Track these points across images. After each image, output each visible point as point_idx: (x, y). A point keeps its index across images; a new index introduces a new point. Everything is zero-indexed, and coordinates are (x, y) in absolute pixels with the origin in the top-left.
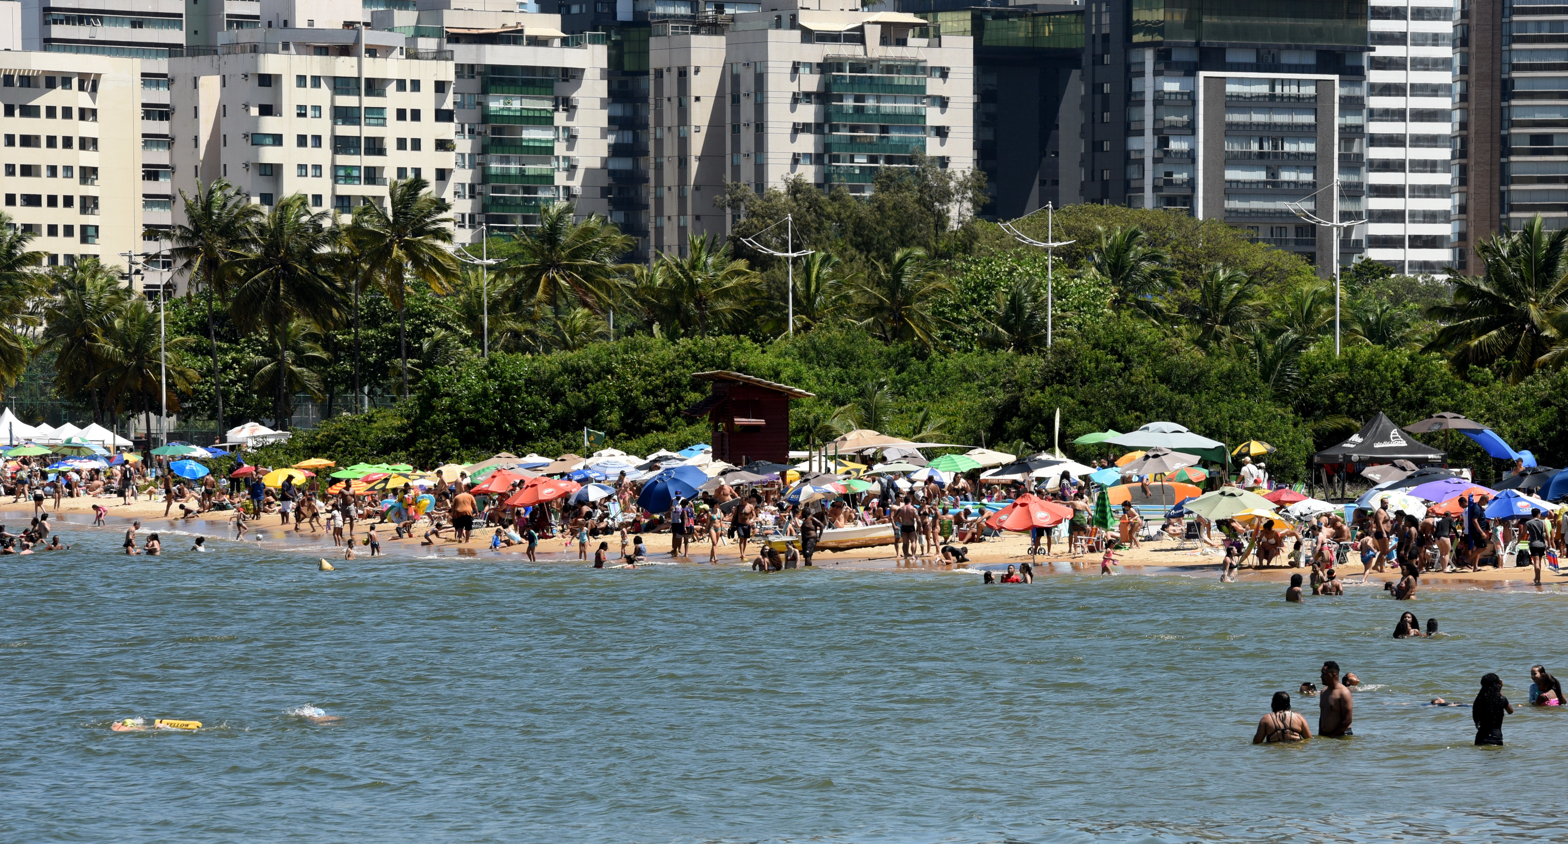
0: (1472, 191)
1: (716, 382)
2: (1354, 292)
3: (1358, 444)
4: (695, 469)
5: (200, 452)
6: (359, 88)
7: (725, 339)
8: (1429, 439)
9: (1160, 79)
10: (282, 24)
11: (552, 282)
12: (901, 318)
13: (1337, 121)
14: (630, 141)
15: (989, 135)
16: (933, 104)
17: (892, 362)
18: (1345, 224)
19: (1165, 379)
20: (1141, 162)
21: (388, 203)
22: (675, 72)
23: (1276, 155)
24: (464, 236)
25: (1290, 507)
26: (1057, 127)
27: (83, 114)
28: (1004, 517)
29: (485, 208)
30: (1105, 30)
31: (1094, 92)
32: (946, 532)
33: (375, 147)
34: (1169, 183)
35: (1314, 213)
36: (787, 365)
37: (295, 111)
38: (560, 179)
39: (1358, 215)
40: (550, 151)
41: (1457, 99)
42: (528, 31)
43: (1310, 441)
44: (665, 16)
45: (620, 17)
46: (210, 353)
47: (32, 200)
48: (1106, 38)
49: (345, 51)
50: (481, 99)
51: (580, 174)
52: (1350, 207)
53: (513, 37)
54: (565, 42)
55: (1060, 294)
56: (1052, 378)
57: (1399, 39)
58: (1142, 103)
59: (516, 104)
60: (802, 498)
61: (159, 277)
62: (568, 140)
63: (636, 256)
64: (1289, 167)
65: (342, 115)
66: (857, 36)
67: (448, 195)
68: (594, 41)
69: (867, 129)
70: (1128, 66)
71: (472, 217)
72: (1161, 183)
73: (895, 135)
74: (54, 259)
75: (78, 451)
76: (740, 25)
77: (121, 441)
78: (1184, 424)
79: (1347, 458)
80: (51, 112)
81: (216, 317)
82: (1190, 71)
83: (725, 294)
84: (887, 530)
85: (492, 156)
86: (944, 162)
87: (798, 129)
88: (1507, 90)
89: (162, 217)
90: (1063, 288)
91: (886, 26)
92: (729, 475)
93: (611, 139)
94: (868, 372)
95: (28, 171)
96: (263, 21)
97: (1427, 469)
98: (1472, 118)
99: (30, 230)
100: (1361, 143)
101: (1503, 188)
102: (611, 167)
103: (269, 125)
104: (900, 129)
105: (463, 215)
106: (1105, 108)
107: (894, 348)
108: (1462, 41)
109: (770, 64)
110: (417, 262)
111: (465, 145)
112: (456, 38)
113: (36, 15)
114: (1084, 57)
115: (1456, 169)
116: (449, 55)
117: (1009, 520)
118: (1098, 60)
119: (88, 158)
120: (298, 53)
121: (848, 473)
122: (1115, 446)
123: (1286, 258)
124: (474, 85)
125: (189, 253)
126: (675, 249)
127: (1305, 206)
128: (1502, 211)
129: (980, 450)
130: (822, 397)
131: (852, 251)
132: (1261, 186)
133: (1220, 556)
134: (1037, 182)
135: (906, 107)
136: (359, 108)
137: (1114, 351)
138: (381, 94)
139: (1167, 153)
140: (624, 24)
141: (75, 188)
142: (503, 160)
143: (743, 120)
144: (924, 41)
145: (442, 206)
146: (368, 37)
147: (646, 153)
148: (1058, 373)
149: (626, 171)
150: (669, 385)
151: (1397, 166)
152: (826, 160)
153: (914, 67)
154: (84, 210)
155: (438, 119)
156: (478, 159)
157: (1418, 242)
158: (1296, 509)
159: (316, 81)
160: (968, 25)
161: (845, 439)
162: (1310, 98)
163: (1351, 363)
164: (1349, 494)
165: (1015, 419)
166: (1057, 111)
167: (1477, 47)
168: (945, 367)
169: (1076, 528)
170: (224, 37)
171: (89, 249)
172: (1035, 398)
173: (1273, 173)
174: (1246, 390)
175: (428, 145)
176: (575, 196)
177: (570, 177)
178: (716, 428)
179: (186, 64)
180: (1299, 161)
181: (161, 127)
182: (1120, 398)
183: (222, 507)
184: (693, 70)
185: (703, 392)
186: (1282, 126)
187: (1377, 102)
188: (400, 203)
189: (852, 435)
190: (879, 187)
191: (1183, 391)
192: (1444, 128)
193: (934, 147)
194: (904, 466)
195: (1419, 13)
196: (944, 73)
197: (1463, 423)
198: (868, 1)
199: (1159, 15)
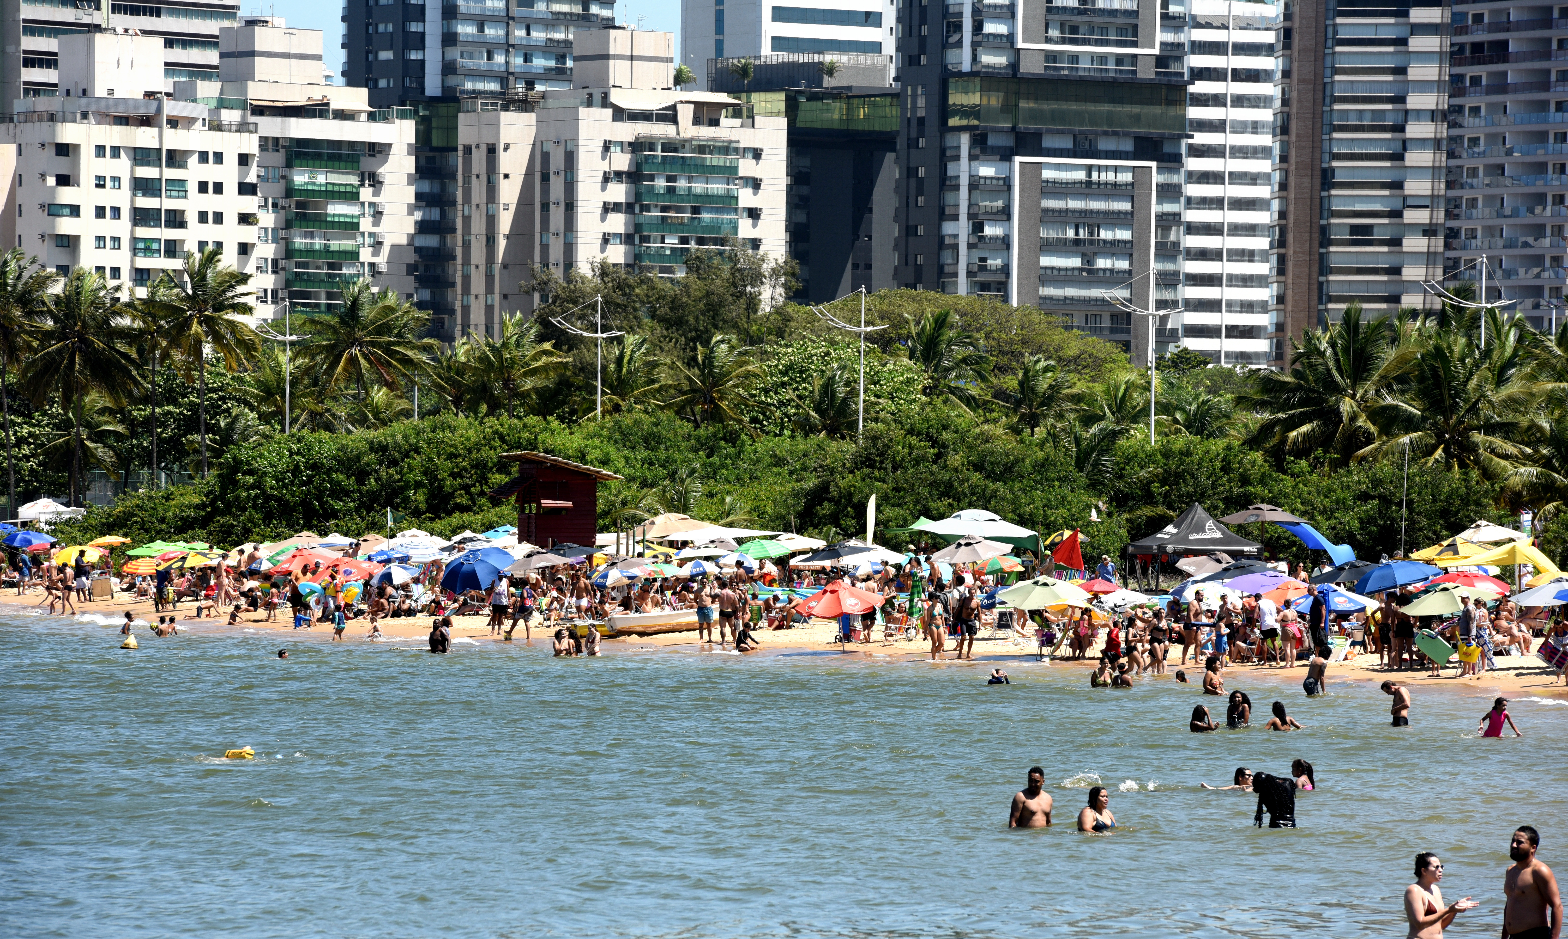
0: (1290, 281)
1: (522, 463)
3: (1172, 535)
4: (501, 551)
6: (160, 160)
7: (532, 419)
8: (1243, 531)
9: (975, 163)
10: (80, 92)
11: (353, 360)
12: (712, 401)
13: (1155, 208)
14: (438, 218)
15: (802, 218)
16: (746, 185)
17: (702, 445)
18: (1162, 313)
19: (978, 467)
20: (955, 247)
21: (186, 278)
22: (484, 149)
23: (1092, 242)
24: (266, 312)
25: (1103, 597)
26: (871, 210)
28: (813, 604)
29: (288, 284)
30: (921, 113)
31: (908, 177)
33: (176, 220)
34: (983, 269)
35: (1130, 301)
36: (595, 447)
37: (93, 182)
38: (366, 255)
39: (1174, 304)
40: (355, 226)
41: (1276, 188)
42: (335, 105)
43: (1123, 532)
44: (474, 91)
45: (429, 92)
48: (921, 121)
49: (146, 121)
50: (286, 172)
51: (385, 251)
52: (1167, 295)
53: (319, 110)
54: (372, 117)
55: (872, 380)
56: (863, 463)
57: (1219, 126)
58: (957, 188)
59: (321, 179)
60: (609, 582)
62: (374, 216)
64: (1105, 255)
65: (142, 186)
66: (669, 115)
67: (250, 268)
68: (402, 115)
69: (679, 210)
70: (943, 150)
71: (274, 293)
72: (976, 269)
73: (706, 216)
76: (550, 103)
78: (996, 512)
79: (1162, 549)
82: (1006, 156)
83: (533, 373)
85: (296, 231)
86: (755, 244)
87: (608, 209)
88: (1327, 179)
90: (876, 373)
91: (699, 106)
92: (534, 558)
93: (418, 215)
94: (677, 455)
96: (62, 89)
97: (1244, 561)
98: (1292, 207)
100: (1178, 231)
101: (1322, 279)
102: (417, 244)
103: (66, 195)
104: (712, 210)
105: (265, 291)
106: (920, 193)
107: (704, 430)
108: (1283, 129)
109: (580, 142)
110: (218, 339)
111: (268, 219)
112: (260, 111)
114: (898, 141)
115: (1274, 259)
116: (252, 128)
117: (818, 607)
118: (913, 144)
120: (97, 123)
121: (655, 557)
122: (927, 533)
123: (1101, 346)
124: (278, 158)
126: (482, 328)
127: (1122, 293)
128: (1320, 302)
129: (790, 535)
130: (630, 479)
131: (664, 332)
132: (1076, 273)
133: (1032, 646)
134: (849, 265)
135: (718, 188)
136: (160, 180)
137: (929, 437)
138: (183, 165)
139: (982, 238)
140: (433, 99)
142: (306, 235)
143: (552, 199)
144: (737, 122)
145: (243, 279)
146: (170, 108)
147: (453, 230)
148: (868, 458)
149: (433, 249)
150: (476, 466)
151: (1214, 255)
152: (637, 241)
153: (727, 148)
155: (241, 192)
156: (282, 233)
157: (1234, 332)
158: (1108, 600)
159: (116, 152)
160: (782, 106)
161: (653, 523)
162: (1127, 185)
163: (1167, 454)
164: (1163, 585)
165: (826, 504)
166: (871, 194)
167: (1298, 135)
168: (755, 452)
170: (20, 104)
172: (845, 481)
173: (1088, 260)
174: (1059, 479)
175: (231, 218)
176: (380, 273)
177: (376, 254)
178: (523, 510)
180: (1115, 248)
182: (934, 485)
184: (502, 147)
185: (508, 474)
186: (1098, 212)
187: (1194, 190)
188: (199, 279)
189: (659, 520)
190: (690, 269)
191: (996, 479)
192: (1262, 217)
193: (745, 229)
194: (712, 551)
195: (1239, 101)
196: (757, 154)
197: (1281, 515)
198: (679, 79)
199: (975, 99)
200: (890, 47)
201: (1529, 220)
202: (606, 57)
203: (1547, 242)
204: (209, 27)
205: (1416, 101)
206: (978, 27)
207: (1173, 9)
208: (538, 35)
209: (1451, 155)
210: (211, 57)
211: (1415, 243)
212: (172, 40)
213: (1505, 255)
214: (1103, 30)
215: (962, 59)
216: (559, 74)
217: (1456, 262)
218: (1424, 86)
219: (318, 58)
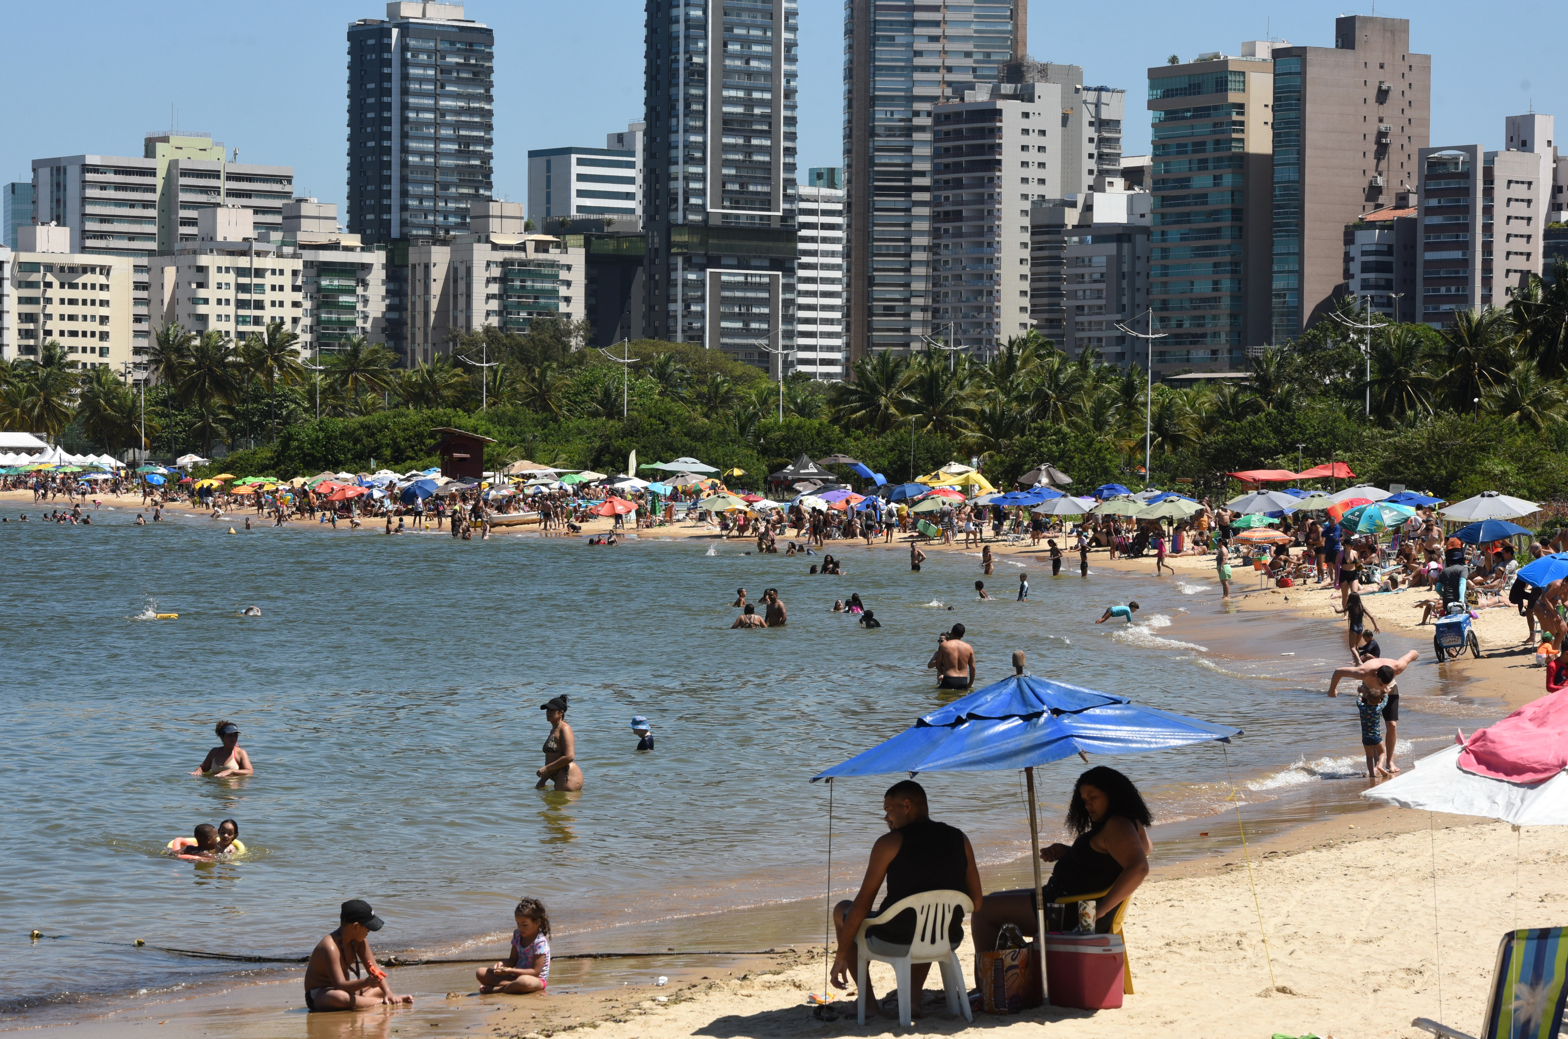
0: (852, 335)
1: (443, 434)
2: (789, 388)
3: (791, 471)
4: (432, 481)
5: (163, 470)
6: (251, 274)
7: (449, 411)
8: (829, 469)
9: (685, 272)
10: (209, 239)
11: (356, 379)
12: (545, 400)
13: (781, 297)
14: (398, 303)
15: (593, 301)
16: (563, 285)
17: (540, 424)
18: (785, 352)
19: (687, 434)
20: (675, 317)
21: (265, 336)
22: (422, 266)
23: (748, 315)
24: (306, 354)
25: (754, 504)
26: (630, 298)
27: (103, 287)
28: (600, 509)
29: (318, 339)
30: (656, 246)
31: (650, 279)
32: (568, 517)
33: (259, 305)
34: (691, 328)
35: (769, 346)
36: (482, 425)
37: (216, 286)
38: (359, 323)
39: (792, 347)
40: (354, 308)
41: (845, 286)
42: (343, 243)
43: (766, 469)
44: (417, 235)
45: (393, 236)
46: (168, 416)
47: (73, 334)
48: (657, 250)
49: (244, 253)
50: (317, 280)
51: (370, 321)
52: (788, 343)
53: (334, 246)
54: (363, 249)
55: (631, 388)
56: (627, 433)
57: (814, 253)
58: (676, 285)
59: (336, 283)
60: (491, 498)
61: (141, 375)
62: (364, 302)
63: (401, 364)
64: (755, 321)
65: (241, 288)
66: (522, 247)
67: (298, 331)
68: (379, 248)
69: (527, 298)
70: (668, 265)
71: (311, 343)
72: (686, 329)
73: (542, 301)
74: (84, 365)
75: (97, 469)
76: (458, 241)
77: (120, 464)
78: (697, 459)
79: (786, 478)
80: (85, 286)
81: (172, 397)
82: (702, 269)
83: (449, 386)
84: (534, 515)
85: (322, 310)
86: (568, 315)
87: (489, 297)
88: (871, 282)
89: (143, 343)
90: (633, 385)
91: (537, 242)
92: (450, 485)
93: (387, 301)
94: (526, 429)
95: (72, 318)
96: (200, 237)
97: (829, 485)
98: (853, 296)
99: (72, 349)
100: (794, 309)
101: (869, 334)
102: (387, 317)
103: (202, 293)
104: (545, 298)
105: (306, 343)
106: (656, 288)
107: (541, 416)
108: (847, 254)
109: (474, 262)
110: (281, 367)
111: (308, 304)
112: (303, 247)
113: (78, 234)
114: (645, 261)
115: (844, 324)
116: (299, 256)
117: (603, 510)
118: (652, 262)
119: (104, 311)
120: (218, 255)
121: (515, 484)
122: (661, 470)
123: (753, 370)
124: (313, 272)
125: (157, 362)
127: (763, 342)
128: (868, 346)
129: (588, 472)
130: (501, 442)
131: (518, 363)
132: (740, 331)
133: (717, 530)
134: (619, 327)
135: (548, 286)
136: (251, 284)
137: (660, 419)
138: (263, 276)
139: (690, 312)
140: (395, 240)
141: (97, 327)
142: (328, 313)
143: (459, 292)
144: (558, 251)
145: (295, 337)
146: (256, 246)
147: (406, 309)
148: (630, 431)
149: (396, 319)
150: (417, 436)
151: (813, 321)
152: (505, 314)
153: (553, 264)
154: (101, 339)
155: (293, 290)
156: (315, 312)
157: (824, 362)
158: (758, 506)
159: (227, 270)
160: (582, 243)
161: (514, 466)
162: (766, 284)
163: (788, 426)
164: (787, 498)
165: (607, 456)
166: (630, 289)
167: (855, 258)
168: (568, 427)
169: (639, 514)
170: (178, 246)
171: (104, 360)
172: (617, 443)
173: (747, 324)
174: (731, 441)
175: (288, 304)
176: (367, 333)
177: (365, 322)
178: (443, 459)
179: (157, 260)
180: (760, 318)
181: (144, 294)
182: (664, 444)
183: (174, 500)
184: (432, 265)
185: (436, 440)
186: (751, 299)
187: (802, 287)
188: (272, 336)
189: (517, 464)
190: (533, 329)
191: (697, 440)
192: (838, 302)
193: (563, 308)
194: (546, 481)
195: (825, 240)
196: (569, 268)
197: (848, 460)
198: (528, 228)
199: (685, 238)
200: (639, 211)
201: (975, 304)
202: (488, 216)
203: (984, 315)
204: (278, 203)
205: (916, 241)
206: (686, 200)
207: (789, 191)
208: (452, 205)
209: (934, 269)
210: (278, 219)
211: (917, 316)
212: (257, 211)
213: (963, 322)
214: (753, 202)
215: (679, 217)
216: (462, 226)
217: (938, 325)
218: (920, 233)
219: (334, 218)
